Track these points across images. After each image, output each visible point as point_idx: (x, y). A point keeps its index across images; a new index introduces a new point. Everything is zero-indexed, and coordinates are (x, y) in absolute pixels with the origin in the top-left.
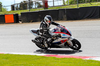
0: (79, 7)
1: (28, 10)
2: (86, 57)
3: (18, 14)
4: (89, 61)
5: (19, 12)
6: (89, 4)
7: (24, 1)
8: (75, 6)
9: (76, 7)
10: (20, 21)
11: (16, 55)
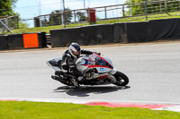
0: (149, 19)
1: (63, 25)
2: (157, 106)
3: (45, 33)
4: (161, 113)
5: (47, 30)
6: (165, 14)
7: (57, 11)
8: (142, 19)
9: (144, 20)
10: (50, 44)
11: (37, 103)
